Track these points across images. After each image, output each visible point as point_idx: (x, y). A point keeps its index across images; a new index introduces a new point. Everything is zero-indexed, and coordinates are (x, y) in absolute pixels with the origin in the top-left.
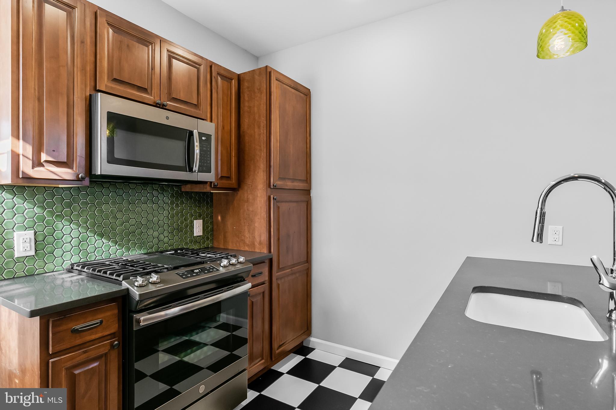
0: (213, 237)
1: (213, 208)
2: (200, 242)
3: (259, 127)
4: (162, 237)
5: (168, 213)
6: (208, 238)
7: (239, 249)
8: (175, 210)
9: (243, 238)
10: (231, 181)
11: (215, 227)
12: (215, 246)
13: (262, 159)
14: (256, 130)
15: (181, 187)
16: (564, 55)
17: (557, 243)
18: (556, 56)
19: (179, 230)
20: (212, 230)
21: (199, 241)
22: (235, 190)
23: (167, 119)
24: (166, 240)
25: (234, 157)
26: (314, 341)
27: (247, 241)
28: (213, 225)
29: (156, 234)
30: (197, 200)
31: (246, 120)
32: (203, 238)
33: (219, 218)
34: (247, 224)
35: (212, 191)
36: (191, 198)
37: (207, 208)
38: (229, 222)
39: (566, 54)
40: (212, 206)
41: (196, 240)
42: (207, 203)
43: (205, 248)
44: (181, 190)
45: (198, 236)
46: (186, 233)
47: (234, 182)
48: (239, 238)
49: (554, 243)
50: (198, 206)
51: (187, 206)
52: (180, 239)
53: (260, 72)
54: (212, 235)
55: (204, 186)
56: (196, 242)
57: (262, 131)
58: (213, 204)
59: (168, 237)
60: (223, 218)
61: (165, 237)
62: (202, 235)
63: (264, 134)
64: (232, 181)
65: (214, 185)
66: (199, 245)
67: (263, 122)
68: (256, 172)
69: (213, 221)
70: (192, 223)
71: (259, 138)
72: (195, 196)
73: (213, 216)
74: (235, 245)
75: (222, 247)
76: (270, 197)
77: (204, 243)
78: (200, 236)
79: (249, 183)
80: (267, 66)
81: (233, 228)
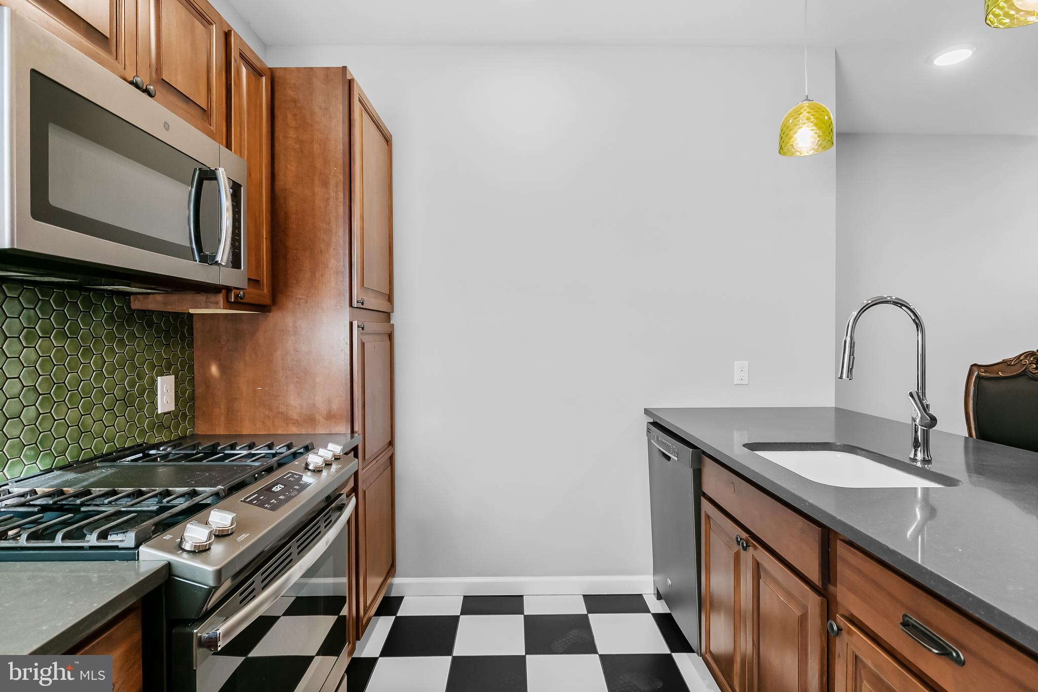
0: (194, 412)
1: (193, 348)
2: (170, 427)
3: (325, 184)
4: (88, 420)
5: (100, 362)
6: (184, 416)
7: (272, 432)
8: (117, 353)
9: (283, 408)
10: (260, 290)
11: (199, 391)
12: (200, 433)
13: (334, 249)
14: (318, 189)
15: (130, 299)
16: (807, 153)
17: (743, 382)
18: (798, 154)
19: (127, 401)
20: (192, 398)
21: (168, 424)
22: (263, 308)
23: (166, 129)
24: (96, 428)
25: (266, 239)
26: (400, 583)
27: (295, 414)
28: (193, 387)
29: (72, 415)
30: (164, 330)
31: (289, 166)
32: (176, 416)
33: (214, 370)
34: (295, 380)
35: (192, 311)
36: (150, 324)
37: (183, 347)
38: (245, 376)
39: (810, 152)
40: (191, 345)
41: (161, 423)
42: (183, 338)
43: (180, 438)
44: (129, 308)
45: (165, 414)
46: (141, 409)
47: (265, 291)
48: (271, 410)
49: (740, 382)
50: (164, 344)
51: (142, 342)
52: (128, 422)
53: (327, 76)
54: (192, 408)
55: (207, 298)
56: (162, 427)
57: (333, 194)
58: (193, 339)
59: (102, 420)
60: (223, 369)
61: (95, 422)
62: (174, 409)
63: (337, 199)
64: (263, 290)
65: (237, 296)
66: (168, 434)
67: (334, 175)
68: (318, 275)
69: (193, 377)
70: (153, 383)
71: (326, 207)
72: (159, 322)
73: (193, 365)
74: (259, 425)
75: (222, 433)
76: (351, 324)
77: (176, 428)
78: (169, 413)
79: (299, 297)
80: (345, 68)
81: (255, 391)
